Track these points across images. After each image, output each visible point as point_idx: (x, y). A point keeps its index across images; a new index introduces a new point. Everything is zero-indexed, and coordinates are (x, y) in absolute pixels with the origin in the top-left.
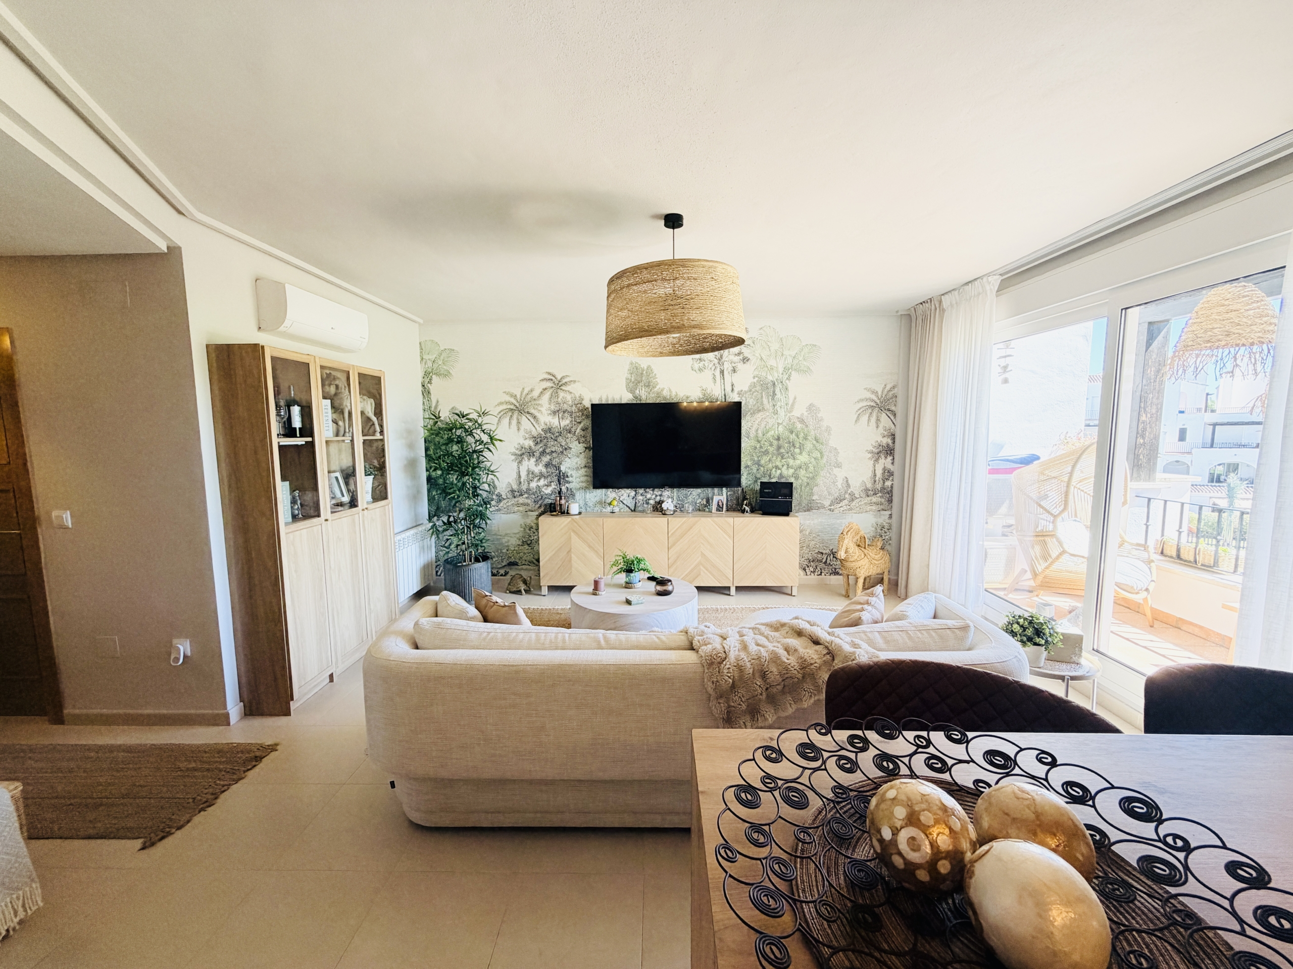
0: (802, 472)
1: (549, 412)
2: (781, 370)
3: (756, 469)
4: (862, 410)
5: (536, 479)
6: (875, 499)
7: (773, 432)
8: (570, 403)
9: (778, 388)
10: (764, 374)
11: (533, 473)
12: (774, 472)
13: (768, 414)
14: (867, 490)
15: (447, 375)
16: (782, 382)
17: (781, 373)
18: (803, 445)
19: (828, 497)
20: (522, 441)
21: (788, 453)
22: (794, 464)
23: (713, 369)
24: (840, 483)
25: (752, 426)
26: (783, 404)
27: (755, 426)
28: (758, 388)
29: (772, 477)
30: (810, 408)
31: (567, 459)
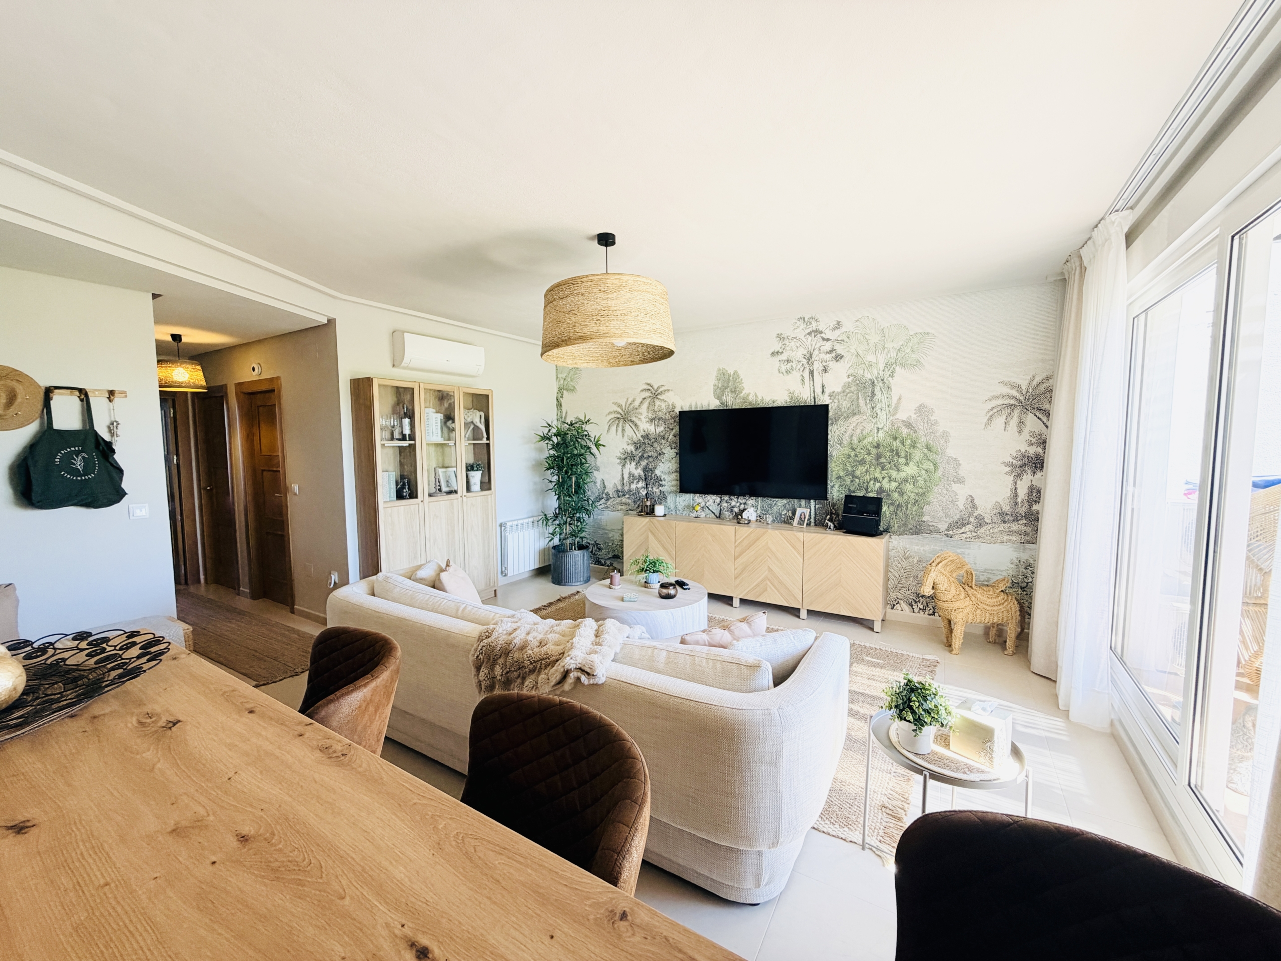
0: (909, 487)
1: (647, 420)
2: (882, 366)
3: (849, 480)
4: (995, 410)
5: (635, 482)
6: (1015, 527)
7: (871, 438)
8: (664, 411)
9: (878, 387)
10: (860, 372)
11: (633, 476)
12: (872, 486)
13: (865, 417)
14: (1002, 514)
15: (572, 390)
16: (883, 380)
17: (881, 370)
18: (910, 454)
19: (945, 519)
20: (625, 446)
21: (890, 463)
22: (898, 477)
23: (801, 370)
24: (961, 503)
25: (845, 432)
26: (884, 406)
27: (849, 432)
28: (853, 388)
29: (869, 490)
30: (921, 409)
31: (661, 464)
